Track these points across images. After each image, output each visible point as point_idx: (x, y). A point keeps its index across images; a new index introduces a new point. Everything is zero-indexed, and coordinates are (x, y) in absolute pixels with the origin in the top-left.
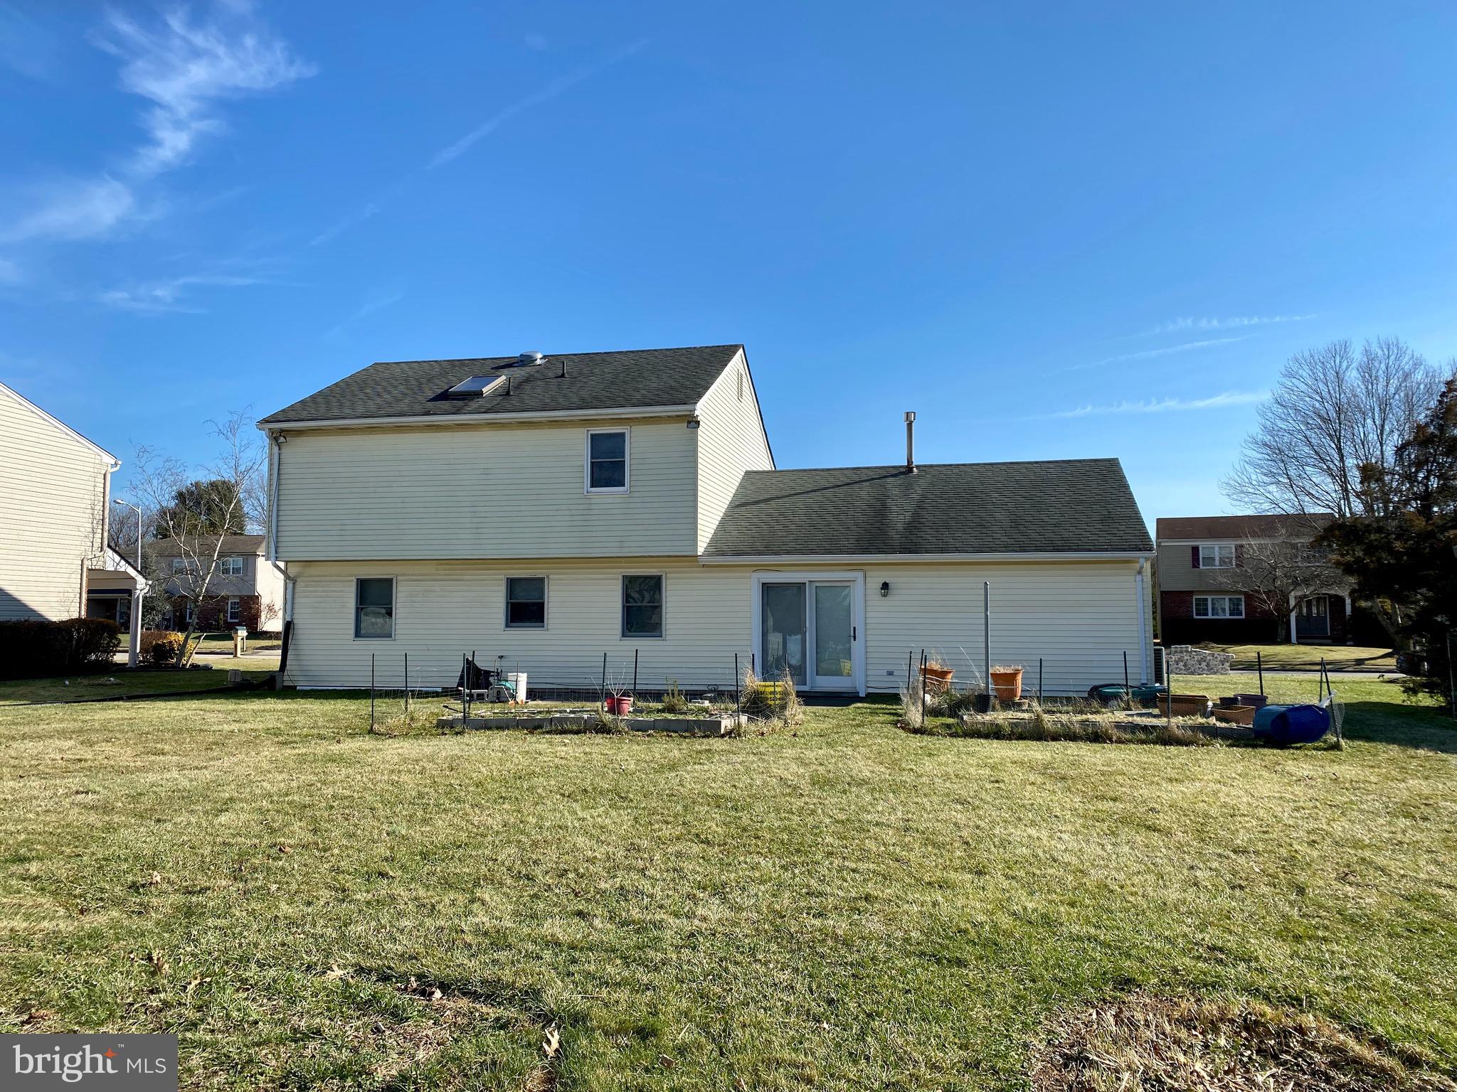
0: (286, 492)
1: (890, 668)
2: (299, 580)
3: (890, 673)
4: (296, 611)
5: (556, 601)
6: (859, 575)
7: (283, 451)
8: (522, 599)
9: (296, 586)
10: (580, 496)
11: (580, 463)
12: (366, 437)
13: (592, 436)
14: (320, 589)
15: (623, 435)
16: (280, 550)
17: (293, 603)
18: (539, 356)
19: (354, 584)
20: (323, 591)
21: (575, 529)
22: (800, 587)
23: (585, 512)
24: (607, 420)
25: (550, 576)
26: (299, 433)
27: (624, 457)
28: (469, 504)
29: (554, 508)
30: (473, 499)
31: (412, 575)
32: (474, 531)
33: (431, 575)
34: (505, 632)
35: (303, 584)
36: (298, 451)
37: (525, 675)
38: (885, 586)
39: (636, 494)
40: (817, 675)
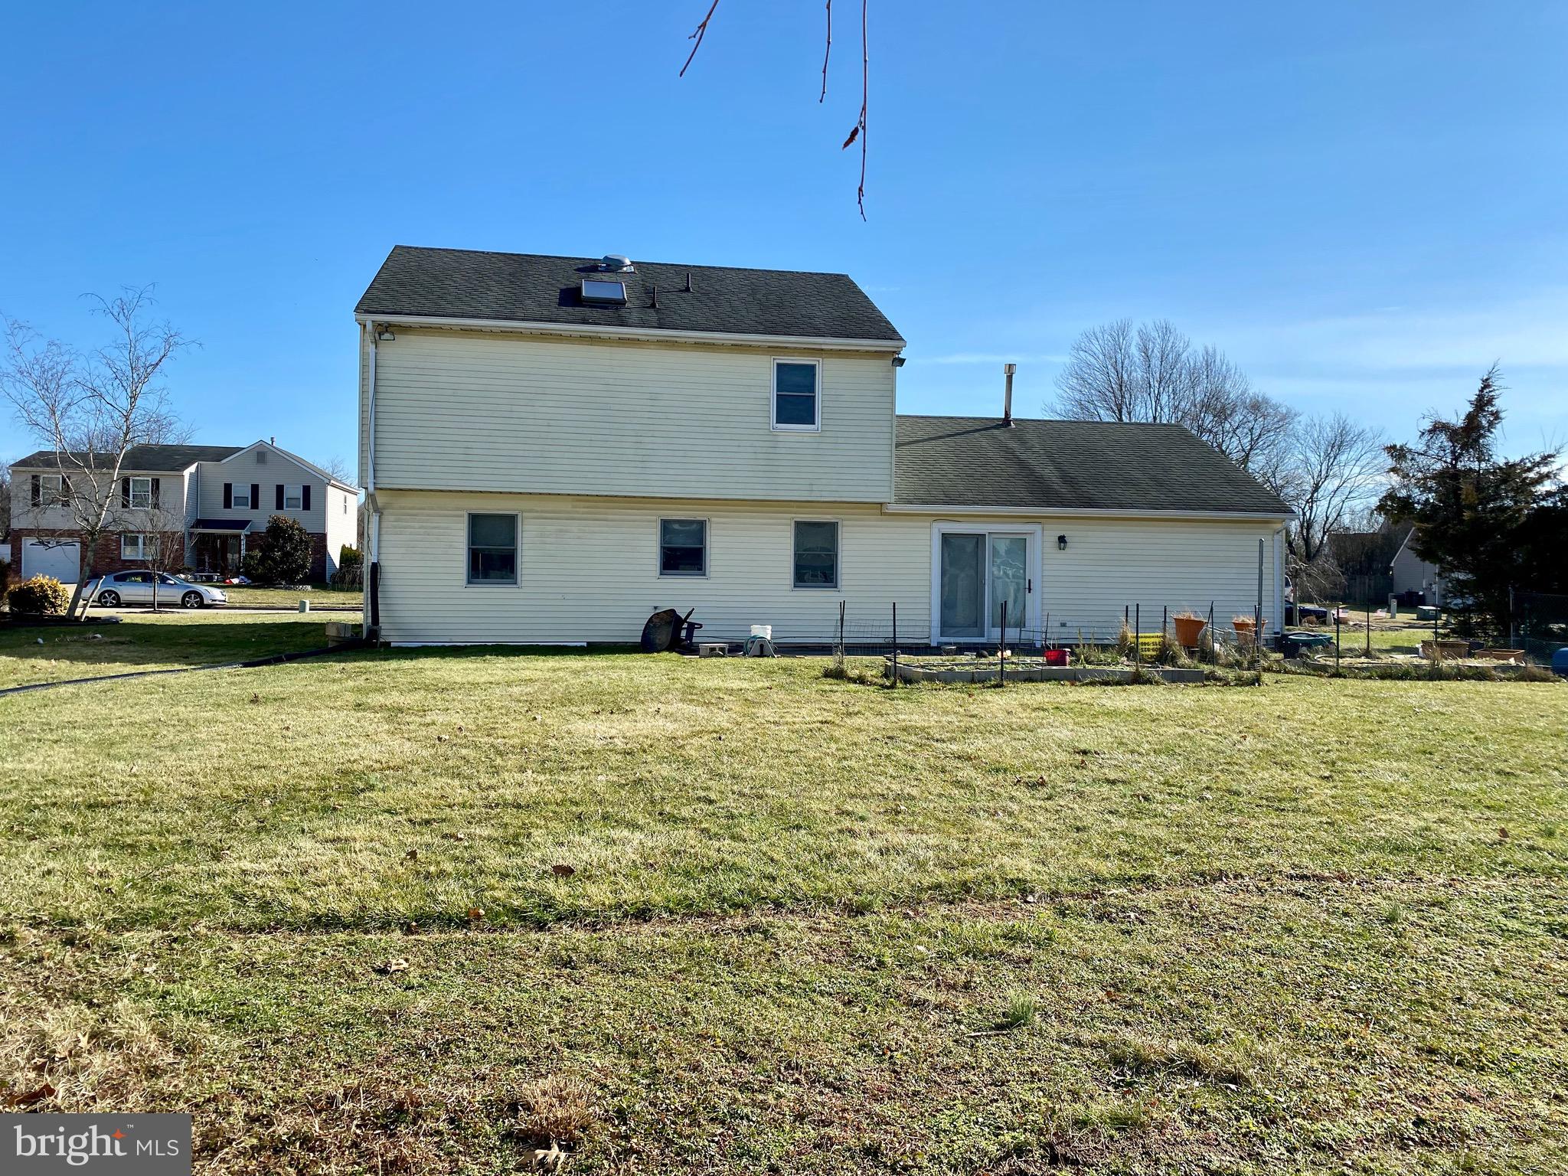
0: (386, 402)
1: (1064, 619)
2: (385, 512)
3: (1063, 625)
4: (383, 550)
5: (717, 547)
6: (1037, 528)
7: (381, 349)
8: (680, 542)
10: (767, 432)
11: (765, 395)
12: (500, 343)
13: (779, 365)
14: (417, 525)
15: (813, 367)
16: (379, 474)
17: (379, 541)
18: (628, 262)
19: (466, 519)
20: (420, 528)
21: (760, 468)
22: (979, 539)
23: (771, 450)
24: (797, 349)
25: (715, 519)
26: (406, 329)
27: (813, 391)
28: (633, 433)
29: (736, 443)
30: (638, 427)
31: (542, 512)
32: (640, 465)
33: (568, 512)
34: (660, 581)
35: (392, 518)
36: (403, 352)
37: (770, 627)
38: (1062, 539)
39: (828, 434)
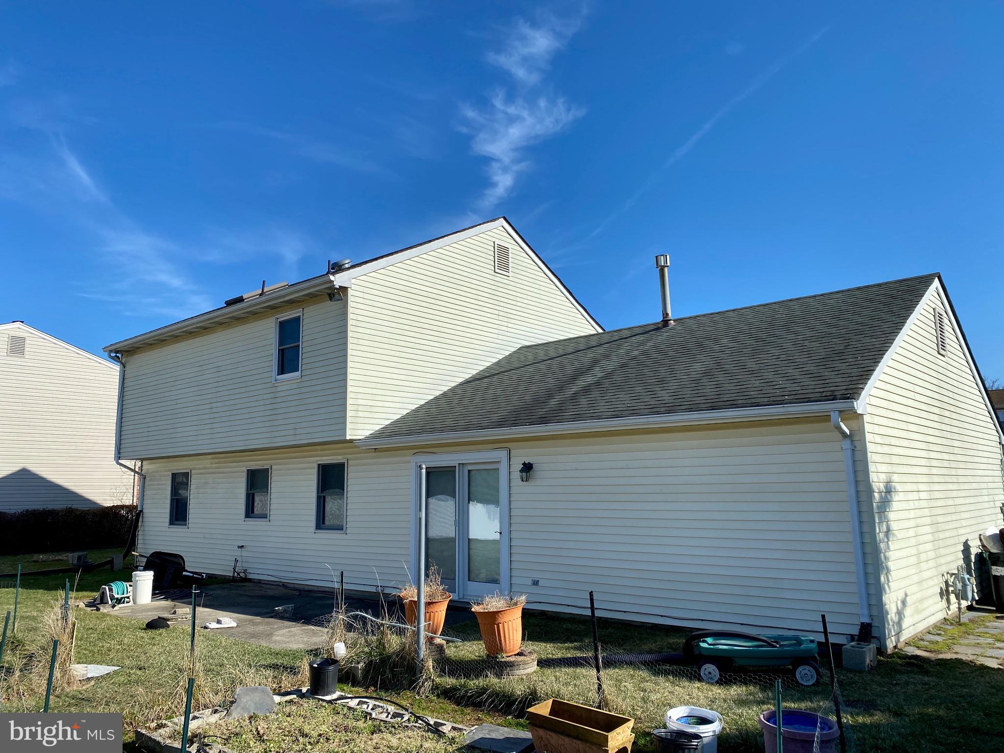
1: (536, 576)
2: (147, 475)
3: (535, 583)
4: (145, 501)
5: (275, 491)
6: (505, 454)
7: (127, 368)
9: (146, 481)
10: (271, 385)
11: (271, 352)
13: (280, 323)
14: (156, 482)
16: (121, 451)
17: (144, 495)
20: (157, 485)
21: (267, 419)
23: (273, 401)
25: (273, 467)
27: (299, 341)
29: (256, 398)
31: (199, 469)
33: (208, 468)
34: (245, 523)
35: (148, 479)
38: (528, 468)
39: (305, 378)
40: (469, 580)
